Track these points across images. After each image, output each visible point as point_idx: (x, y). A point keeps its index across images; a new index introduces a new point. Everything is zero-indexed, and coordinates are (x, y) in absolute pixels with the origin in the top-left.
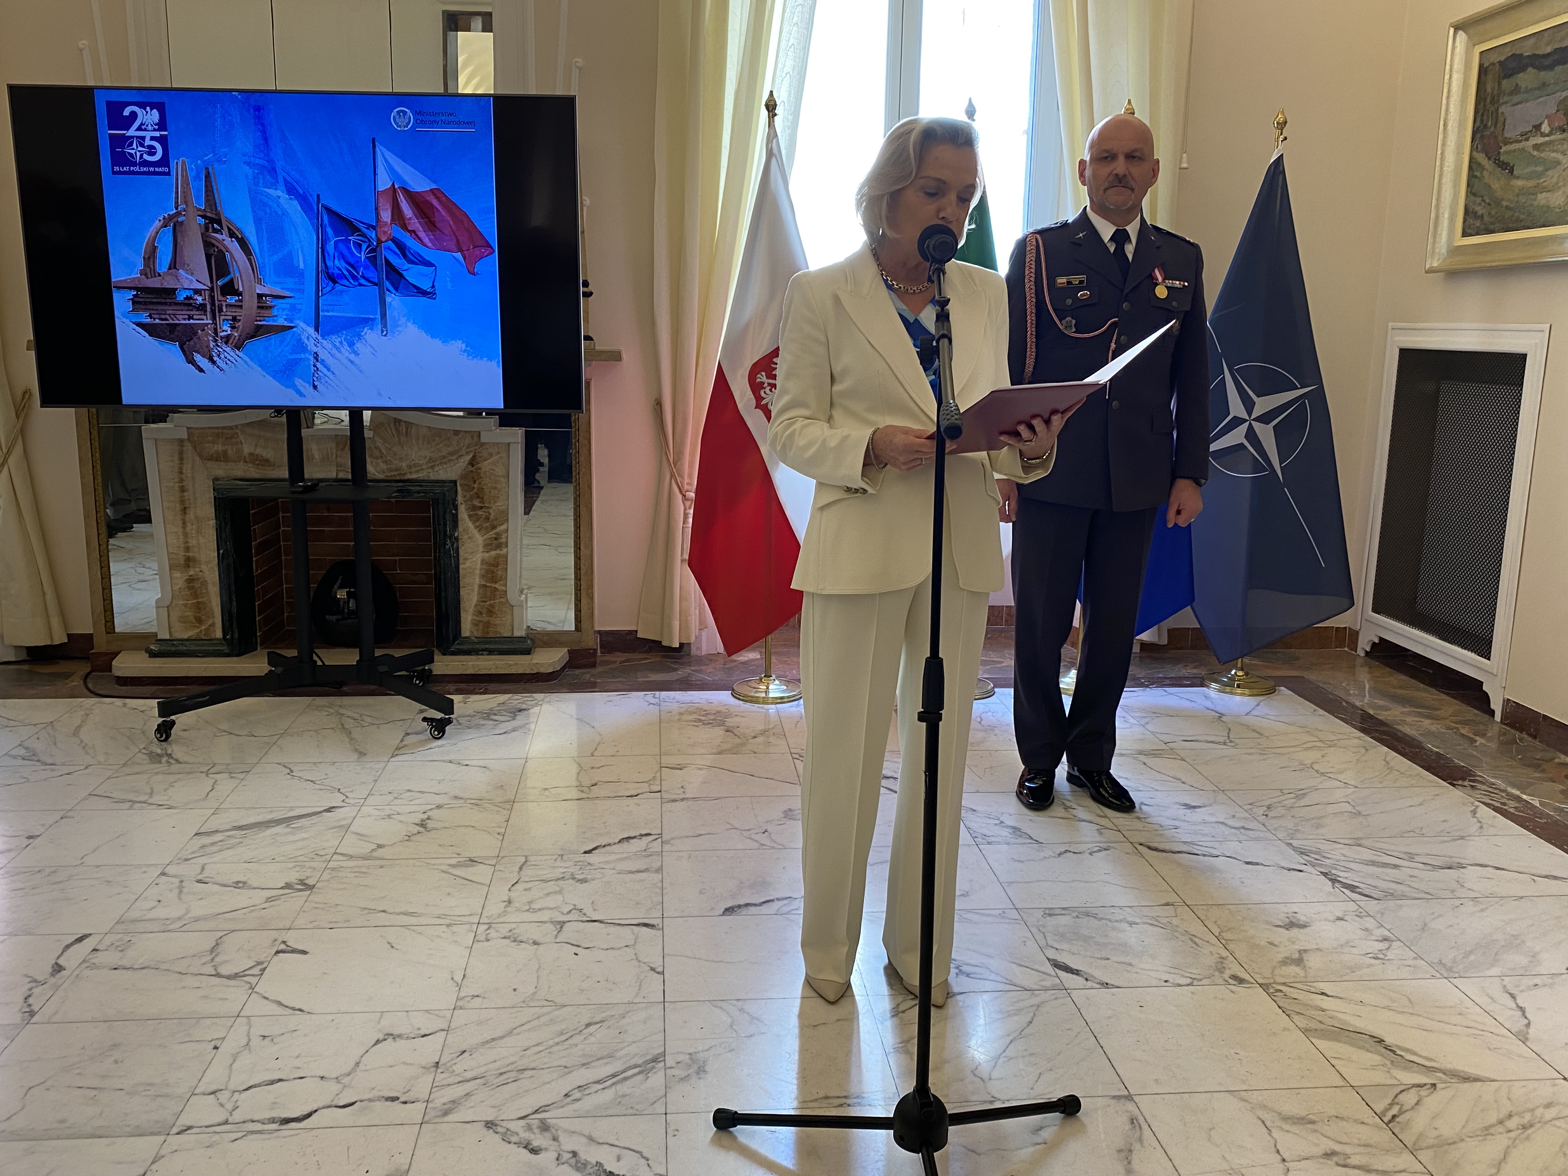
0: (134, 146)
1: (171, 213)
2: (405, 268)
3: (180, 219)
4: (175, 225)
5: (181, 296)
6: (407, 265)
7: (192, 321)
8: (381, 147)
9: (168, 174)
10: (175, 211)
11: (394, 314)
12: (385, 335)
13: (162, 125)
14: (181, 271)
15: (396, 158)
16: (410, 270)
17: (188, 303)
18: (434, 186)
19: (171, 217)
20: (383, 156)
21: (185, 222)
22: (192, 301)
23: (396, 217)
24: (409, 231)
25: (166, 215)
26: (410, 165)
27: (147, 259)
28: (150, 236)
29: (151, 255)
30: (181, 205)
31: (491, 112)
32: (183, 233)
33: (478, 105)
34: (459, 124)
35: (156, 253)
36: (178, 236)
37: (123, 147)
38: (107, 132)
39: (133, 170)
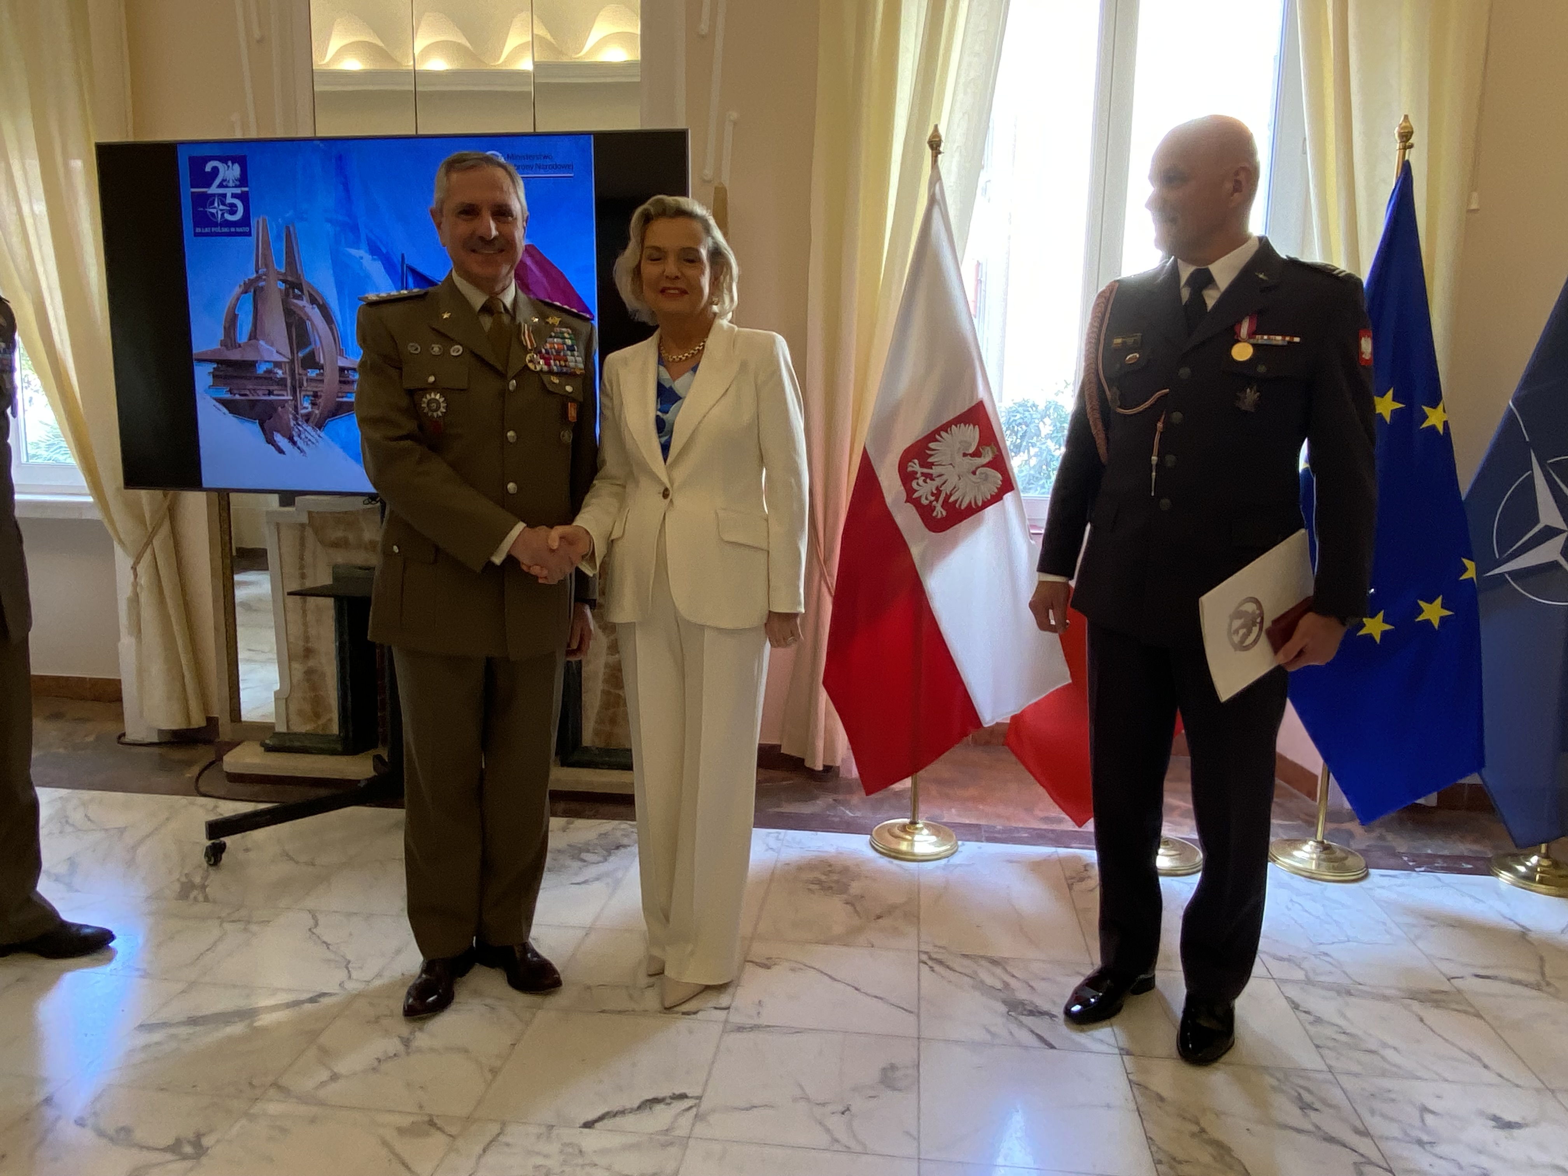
0: (216, 205)
1: (252, 278)
3: (262, 284)
4: (255, 292)
5: (261, 369)
7: (272, 397)
9: (249, 234)
10: (255, 275)
13: (243, 180)
14: (262, 342)
17: (269, 377)
19: (252, 282)
21: (265, 288)
22: (271, 375)
25: (246, 280)
27: (227, 328)
28: (231, 303)
29: (231, 324)
30: (262, 269)
31: (591, 153)
32: (264, 300)
33: (577, 145)
34: (556, 168)
35: (236, 322)
36: (258, 303)
37: (205, 207)
38: (190, 190)
39: (214, 231)
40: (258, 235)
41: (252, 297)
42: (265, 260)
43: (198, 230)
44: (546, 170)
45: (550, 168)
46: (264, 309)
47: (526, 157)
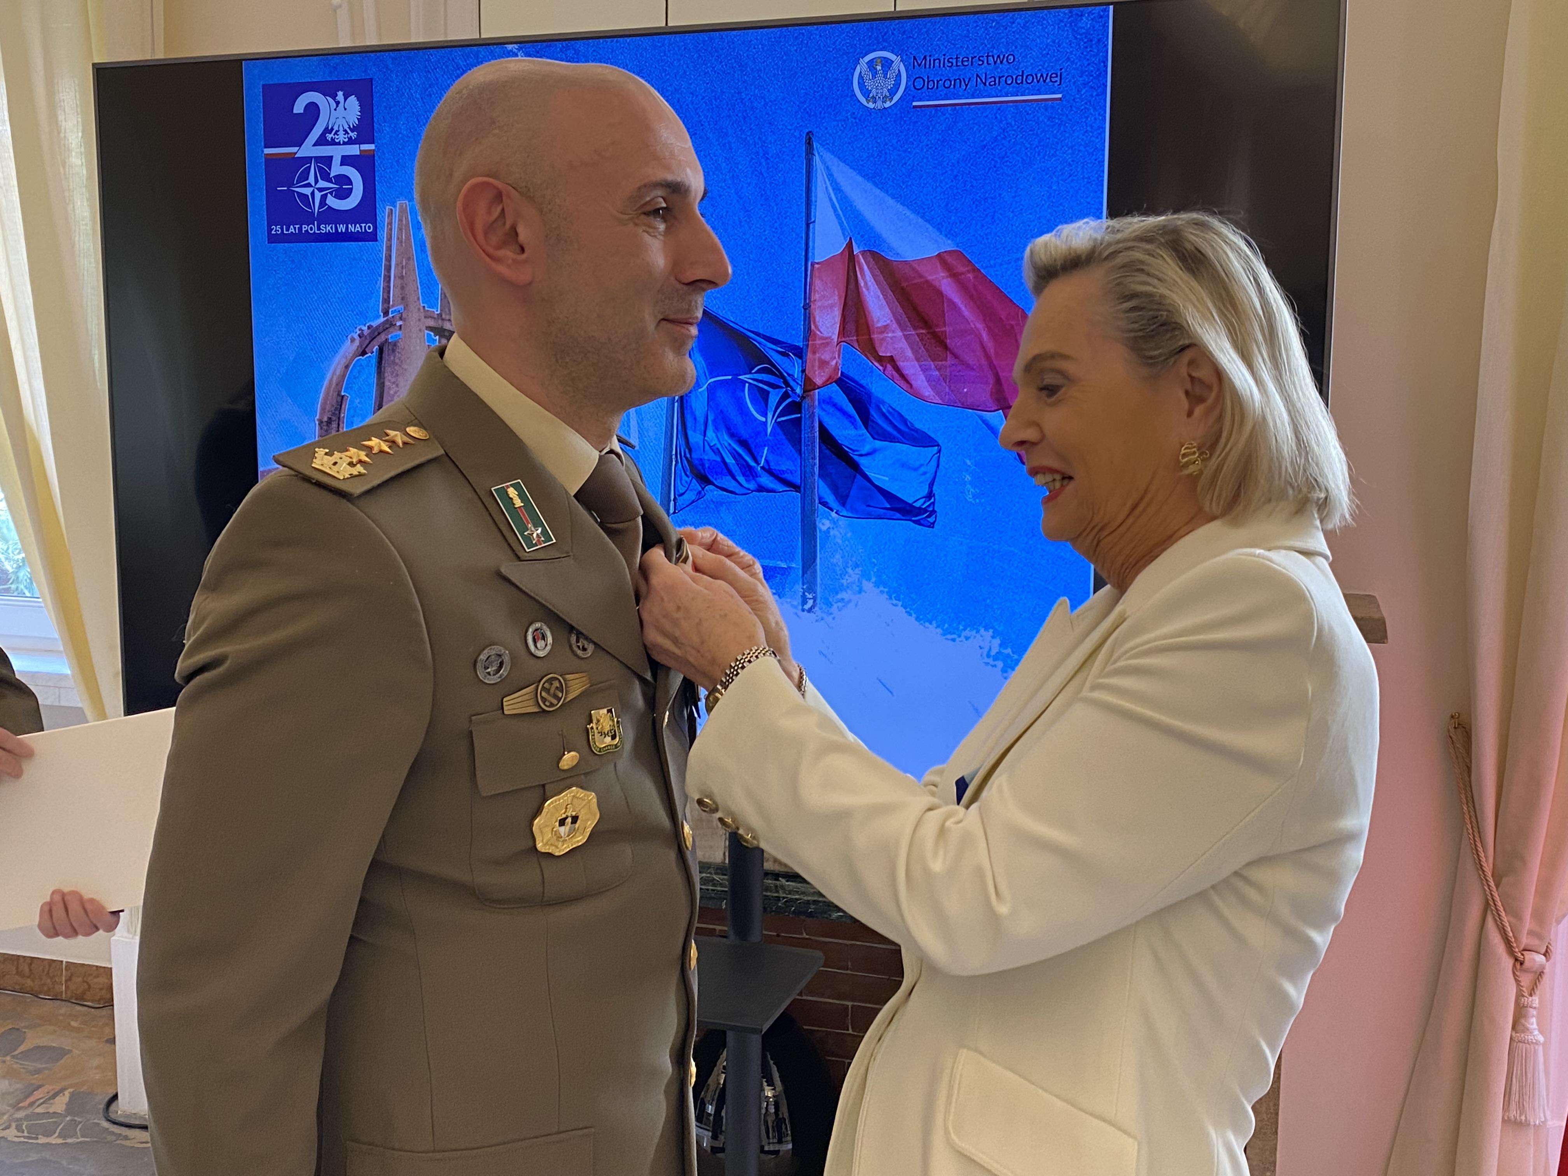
0: (311, 180)
1: (375, 324)
2: (866, 449)
3: (391, 336)
4: (380, 350)
6: (870, 444)
8: (828, 156)
9: (373, 237)
10: (382, 319)
11: (834, 561)
12: (810, 610)
13: (365, 130)
15: (860, 179)
16: (877, 455)
18: (948, 246)
19: (375, 332)
20: (830, 176)
21: (401, 344)
23: (851, 326)
24: (880, 360)
26: (893, 197)
27: (325, 424)
28: (334, 373)
29: (334, 414)
30: (396, 307)
31: (1106, 46)
32: (397, 368)
33: (1073, 30)
34: (1022, 82)
35: (343, 411)
36: (386, 375)
37: (293, 185)
38: (263, 151)
39: (307, 231)
40: (390, 239)
41: (374, 361)
42: (403, 288)
43: (276, 229)
44: (999, 88)
45: (1009, 82)
46: (397, 385)
47: (954, 61)
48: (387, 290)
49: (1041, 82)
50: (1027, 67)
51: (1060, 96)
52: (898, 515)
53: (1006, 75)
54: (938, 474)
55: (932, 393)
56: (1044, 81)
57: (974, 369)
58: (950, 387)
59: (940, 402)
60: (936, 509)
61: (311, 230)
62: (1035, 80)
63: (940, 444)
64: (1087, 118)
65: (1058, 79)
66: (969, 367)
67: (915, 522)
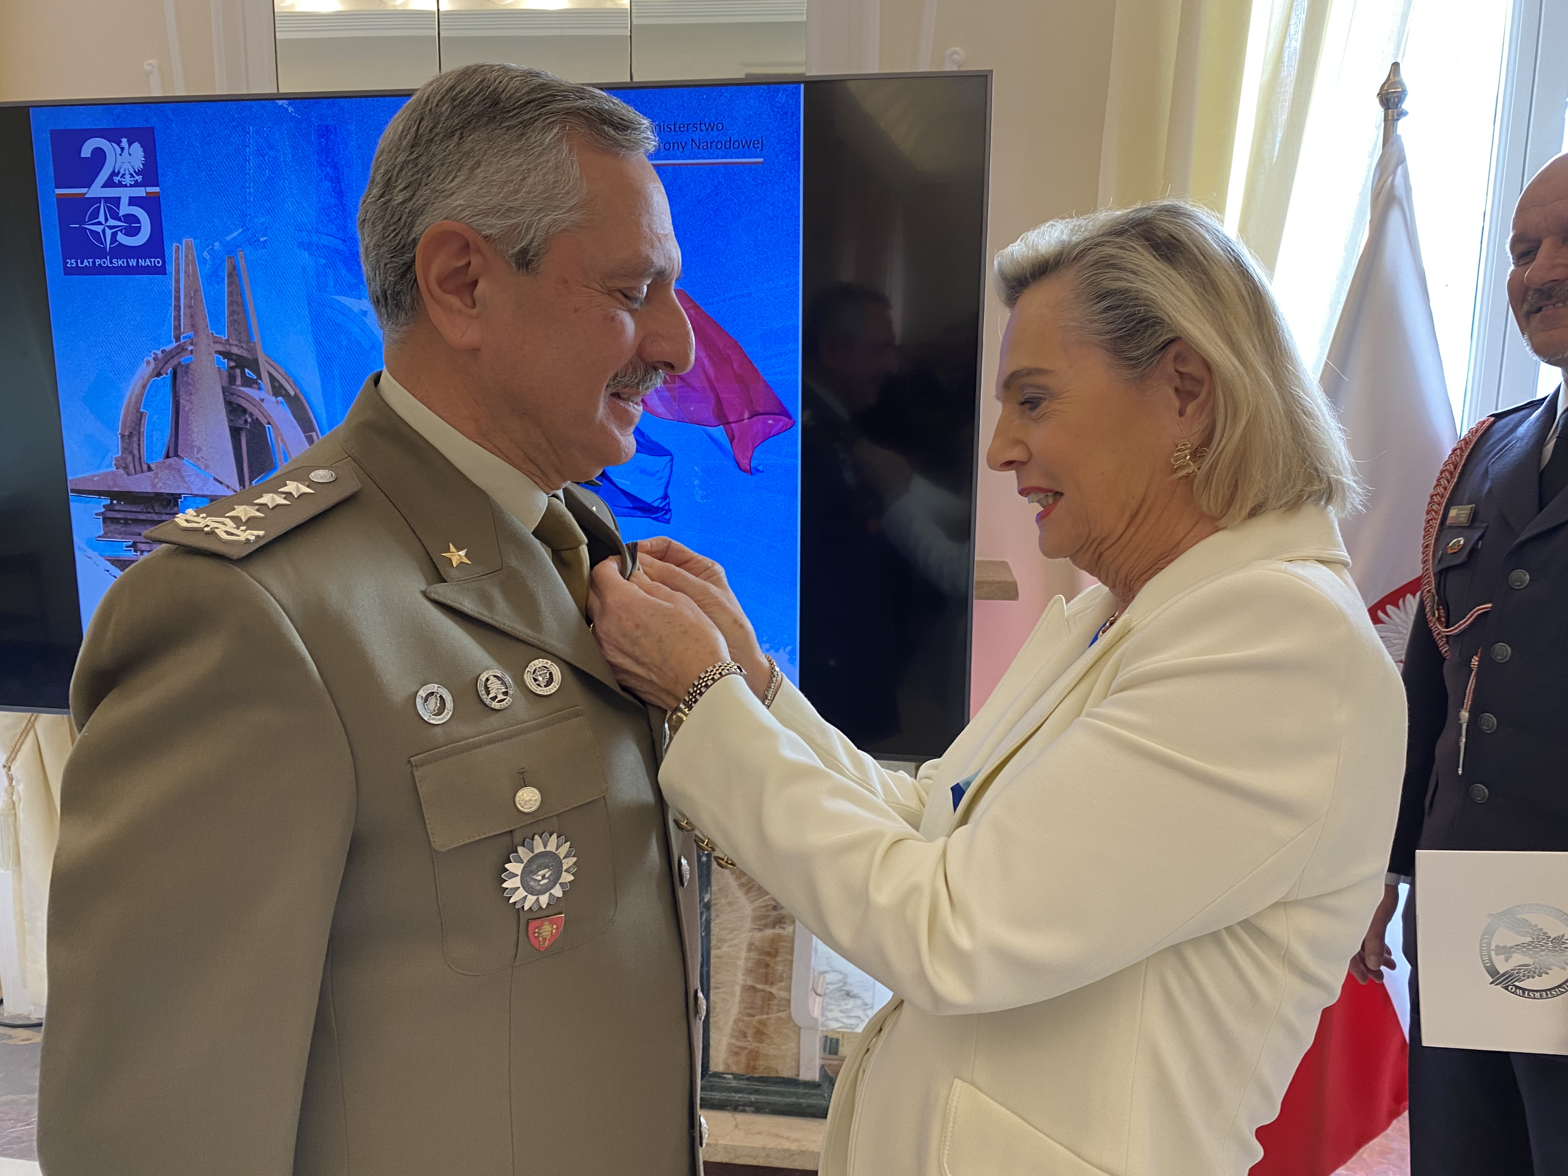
0: (101, 218)
1: (168, 348)
3: (184, 359)
4: (175, 373)
9: (162, 271)
10: (174, 344)
13: (149, 174)
14: (187, 462)
19: (169, 356)
21: (192, 366)
25: (159, 352)
27: (127, 437)
28: (132, 393)
29: (134, 429)
30: (186, 333)
31: (799, 118)
32: (190, 387)
33: (771, 104)
34: (730, 147)
35: (142, 426)
36: (181, 393)
38: (54, 192)
39: (100, 265)
40: (178, 272)
41: (169, 382)
42: (192, 316)
43: (71, 263)
44: (711, 151)
45: (719, 146)
46: (192, 403)
47: (672, 127)
48: (178, 318)
49: (747, 147)
50: (733, 134)
51: (762, 160)
52: (639, 513)
53: (716, 140)
54: (672, 479)
55: (664, 411)
56: (749, 147)
57: (697, 391)
58: (679, 406)
59: (671, 418)
60: (671, 507)
61: (104, 263)
62: (741, 146)
63: (673, 452)
64: (784, 179)
65: (760, 145)
66: (694, 388)
67: (654, 519)
